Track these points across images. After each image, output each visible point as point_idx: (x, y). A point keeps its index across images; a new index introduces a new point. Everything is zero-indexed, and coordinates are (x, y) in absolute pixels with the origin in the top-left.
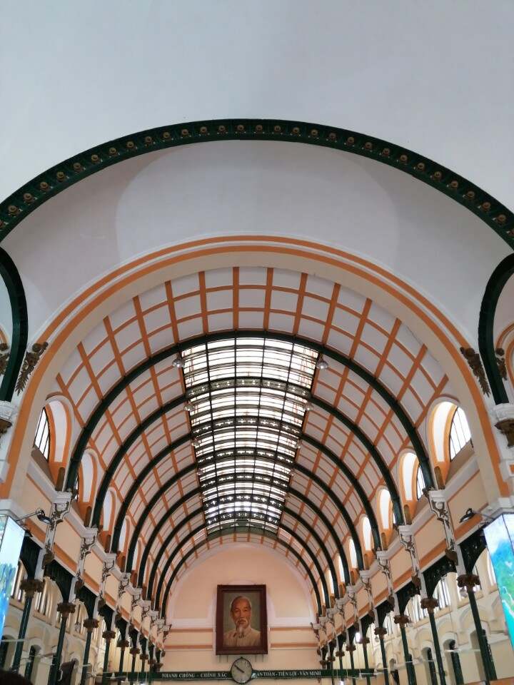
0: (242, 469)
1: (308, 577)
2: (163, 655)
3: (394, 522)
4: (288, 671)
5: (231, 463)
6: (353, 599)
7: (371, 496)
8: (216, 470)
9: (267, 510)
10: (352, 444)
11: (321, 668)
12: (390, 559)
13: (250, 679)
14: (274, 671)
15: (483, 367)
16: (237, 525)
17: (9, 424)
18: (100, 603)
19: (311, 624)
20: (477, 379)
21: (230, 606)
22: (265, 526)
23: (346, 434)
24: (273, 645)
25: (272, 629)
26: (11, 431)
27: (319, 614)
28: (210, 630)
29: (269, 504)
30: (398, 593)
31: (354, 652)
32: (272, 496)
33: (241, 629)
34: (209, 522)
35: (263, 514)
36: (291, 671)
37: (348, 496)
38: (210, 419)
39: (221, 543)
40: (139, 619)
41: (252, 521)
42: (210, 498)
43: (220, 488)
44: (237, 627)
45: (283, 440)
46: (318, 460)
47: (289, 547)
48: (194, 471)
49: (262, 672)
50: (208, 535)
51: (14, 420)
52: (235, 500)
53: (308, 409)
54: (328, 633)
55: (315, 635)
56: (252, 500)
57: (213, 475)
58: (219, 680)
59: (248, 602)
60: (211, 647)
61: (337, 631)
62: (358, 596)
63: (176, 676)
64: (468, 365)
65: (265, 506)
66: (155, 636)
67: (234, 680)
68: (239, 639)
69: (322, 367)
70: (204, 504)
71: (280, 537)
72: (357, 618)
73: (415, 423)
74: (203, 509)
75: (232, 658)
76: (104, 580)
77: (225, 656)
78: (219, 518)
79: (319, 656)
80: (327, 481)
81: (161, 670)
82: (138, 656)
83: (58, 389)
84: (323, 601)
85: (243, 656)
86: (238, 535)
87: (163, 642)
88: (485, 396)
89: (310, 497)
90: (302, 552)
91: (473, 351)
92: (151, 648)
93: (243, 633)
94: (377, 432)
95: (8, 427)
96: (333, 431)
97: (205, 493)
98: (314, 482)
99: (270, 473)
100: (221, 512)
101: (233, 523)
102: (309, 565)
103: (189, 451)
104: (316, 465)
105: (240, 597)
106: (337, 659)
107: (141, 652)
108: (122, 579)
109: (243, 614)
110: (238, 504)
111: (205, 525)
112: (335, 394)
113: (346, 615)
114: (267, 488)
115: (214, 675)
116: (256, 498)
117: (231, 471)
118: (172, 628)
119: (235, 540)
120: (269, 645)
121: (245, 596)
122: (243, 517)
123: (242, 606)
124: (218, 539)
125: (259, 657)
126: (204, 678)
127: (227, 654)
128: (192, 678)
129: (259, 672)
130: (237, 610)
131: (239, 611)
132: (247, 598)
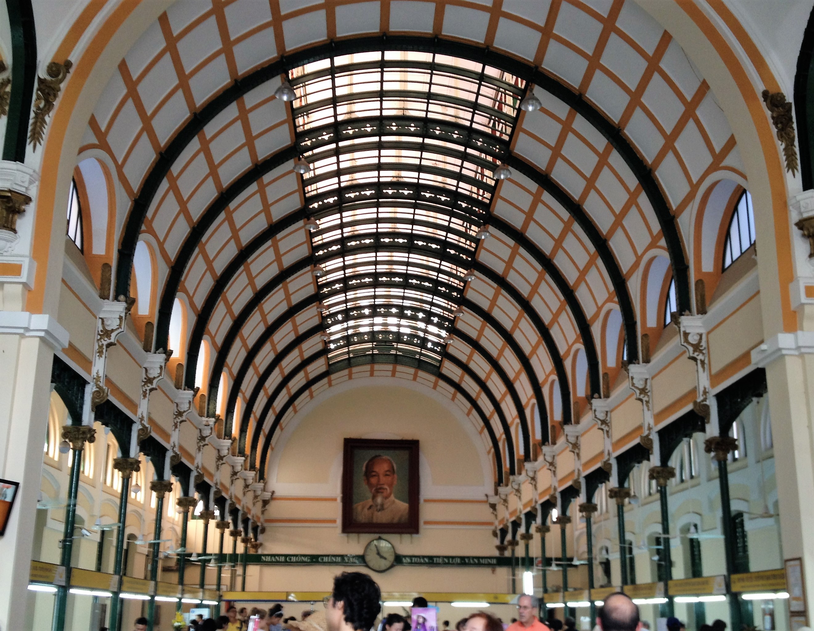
0: (387, 267)
1: (486, 431)
2: (263, 531)
3: (625, 358)
4: (448, 557)
5: (370, 256)
6: (552, 464)
7: (592, 318)
8: (344, 268)
9: (425, 331)
10: (570, 236)
11: (496, 553)
12: (612, 411)
13: (392, 566)
14: (426, 556)
15: (795, 126)
16: (376, 352)
17: (28, 200)
18: (173, 458)
19: (487, 496)
20: (781, 146)
21: (364, 469)
22: (421, 354)
23: (562, 219)
24: (426, 523)
25: (426, 501)
26: (31, 210)
27: (500, 481)
28: (335, 500)
29: (428, 321)
30: (619, 458)
31: (548, 535)
32: (435, 310)
33: (379, 500)
34: (332, 346)
35: (418, 337)
36: (453, 557)
37: (556, 316)
38: (337, 186)
39: (350, 378)
40: (227, 482)
41: (400, 346)
42: (333, 310)
43: (351, 295)
44: (374, 497)
45: (457, 224)
46: (512, 258)
47: (458, 387)
48: (309, 268)
49: (411, 557)
50: (329, 365)
51: (33, 193)
52: (374, 314)
53: (502, 177)
54: (511, 509)
55: (491, 510)
56: (401, 315)
57: (339, 275)
59: (391, 463)
60: (334, 521)
61: (525, 506)
62: (559, 461)
63: (282, 559)
64: (771, 121)
65: (422, 325)
66: (250, 505)
67: (367, 567)
68: (376, 513)
69: (530, 108)
70: (324, 318)
71: (444, 371)
72: (555, 489)
73: (674, 208)
74: (322, 327)
75: (365, 538)
76: (176, 427)
77: (355, 535)
78: (348, 340)
79: (495, 539)
80: (524, 290)
81: (260, 551)
82: (227, 532)
83: (94, 140)
84: (506, 464)
85: (383, 535)
86: (376, 367)
87: (263, 512)
88: (789, 175)
89: (496, 314)
90: (478, 395)
91: (783, 97)
92: (246, 521)
93: (382, 505)
94: (613, 219)
95: (27, 203)
96: (541, 213)
97: (327, 302)
98: (503, 292)
99: (433, 274)
100: (350, 332)
101: (368, 349)
102: (487, 414)
103: (301, 236)
104: (509, 264)
105: (380, 456)
106: (522, 543)
107: (232, 527)
108: (201, 427)
109: (383, 479)
110: (378, 320)
111: (325, 351)
112: (550, 152)
113: (539, 485)
114: (428, 297)
115: (339, 559)
116: (409, 313)
117: (370, 269)
118: (275, 495)
119: (372, 375)
120: (421, 522)
121: (387, 455)
122: (386, 342)
123: (381, 468)
124: (346, 372)
125: (406, 537)
126: (324, 563)
127: (359, 533)
128: (305, 562)
129: (405, 557)
130: (374, 474)
131: (378, 475)
132: (389, 458)
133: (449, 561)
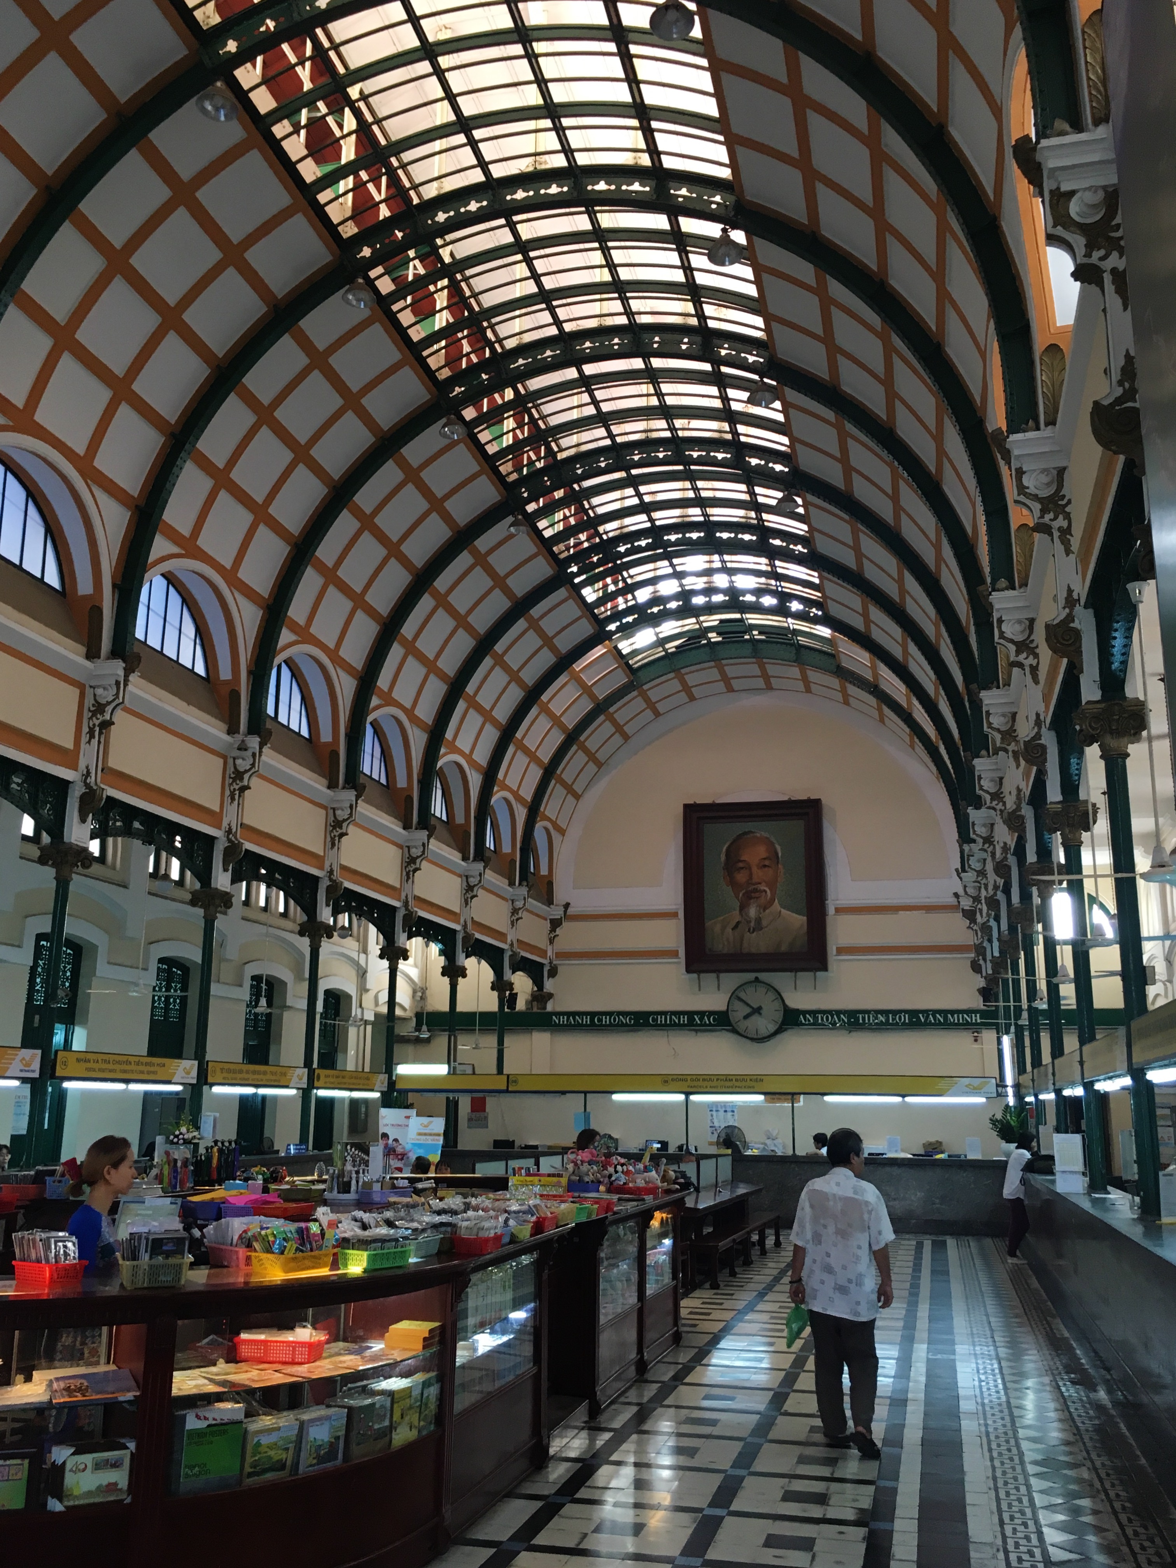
2: (553, 973)
4: (885, 1013)
9: (776, 576)
10: (885, 174)
11: (979, 1003)
13: (779, 1031)
14: (845, 1012)
19: (956, 895)
21: (723, 857)
22: (793, 632)
23: (859, 134)
24: (840, 951)
25: (838, 910)
28: (675, 915)
29: (769, 551)
32: (768, 519)
33: (752, 912)
36: (895, 1012)
37: (939, 440)
39: (691, 697)
41: (752, 620)
44: (743, 907)
46: (827, 319)
47: (875, 690)
49: (814, 1013)
50: (635, 671)
52: (665, 550)
55: (966, 923)
56: (717, 546)
58: (696, 1031)
59: (773, 844)
60: (674, 954)
63: (587, 1021)
65: (764, 562)
67: (735, 1031)
68: (747, 935)
71: (844, 663)
75: (731, 980)
77: (714, 975)
79: (975, 977)
81: (550, 1007)
85: (763, 976)
86: (731, 670)
87: (551, 941)
93: (759, 921)
94: (932, 38)
100: (641, 596)
101: (697, 632)
104: (830, 344)
105: (751, 832)
109: (757, 874)
114: (741, 491)
115: (685, 1019)
116: (726, 537)
118: (570, 911)
119: (729, 689)
120: (832, 949)
121: (762, 830)
123: (754, 855)
124: (676, 684)
125: (805, 977)
126: (657, 1026)
127: (718, 971)
128: (626, 1025)
129: (804, 1013)
130: (741, 865)
131: (749, 868)
132: (765, 834)
133: (888, 1019)
